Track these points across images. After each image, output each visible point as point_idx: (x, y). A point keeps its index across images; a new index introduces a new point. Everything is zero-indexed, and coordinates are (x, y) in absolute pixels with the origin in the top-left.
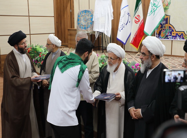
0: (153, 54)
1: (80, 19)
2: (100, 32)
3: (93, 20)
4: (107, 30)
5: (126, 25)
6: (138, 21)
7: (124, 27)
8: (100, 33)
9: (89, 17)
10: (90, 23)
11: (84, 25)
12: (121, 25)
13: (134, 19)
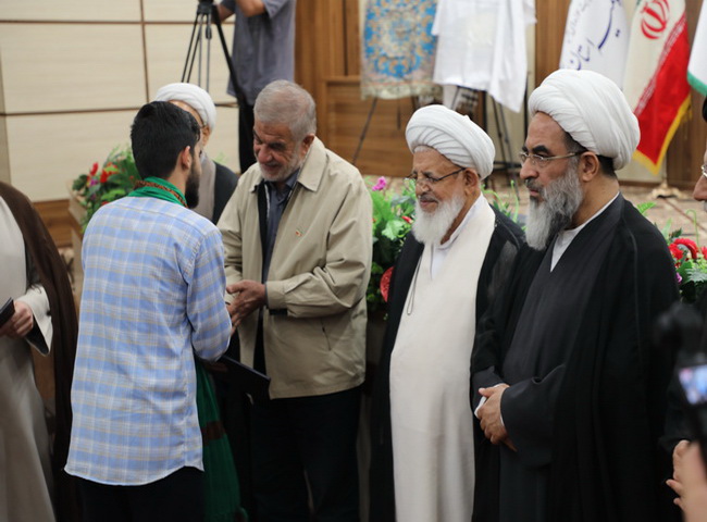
0: (585, 150)
1: (374, 30)
2: (475, 91)
3: (435, 31)
4: (502, 77)
5: (600, 47)
6: (657, 24)
7: (588, 60)
8: (471, 94)
9: (419, 18)
10: (424, 48)
11: (396, 58)
12: (575, 50)
13: (639, 17)
